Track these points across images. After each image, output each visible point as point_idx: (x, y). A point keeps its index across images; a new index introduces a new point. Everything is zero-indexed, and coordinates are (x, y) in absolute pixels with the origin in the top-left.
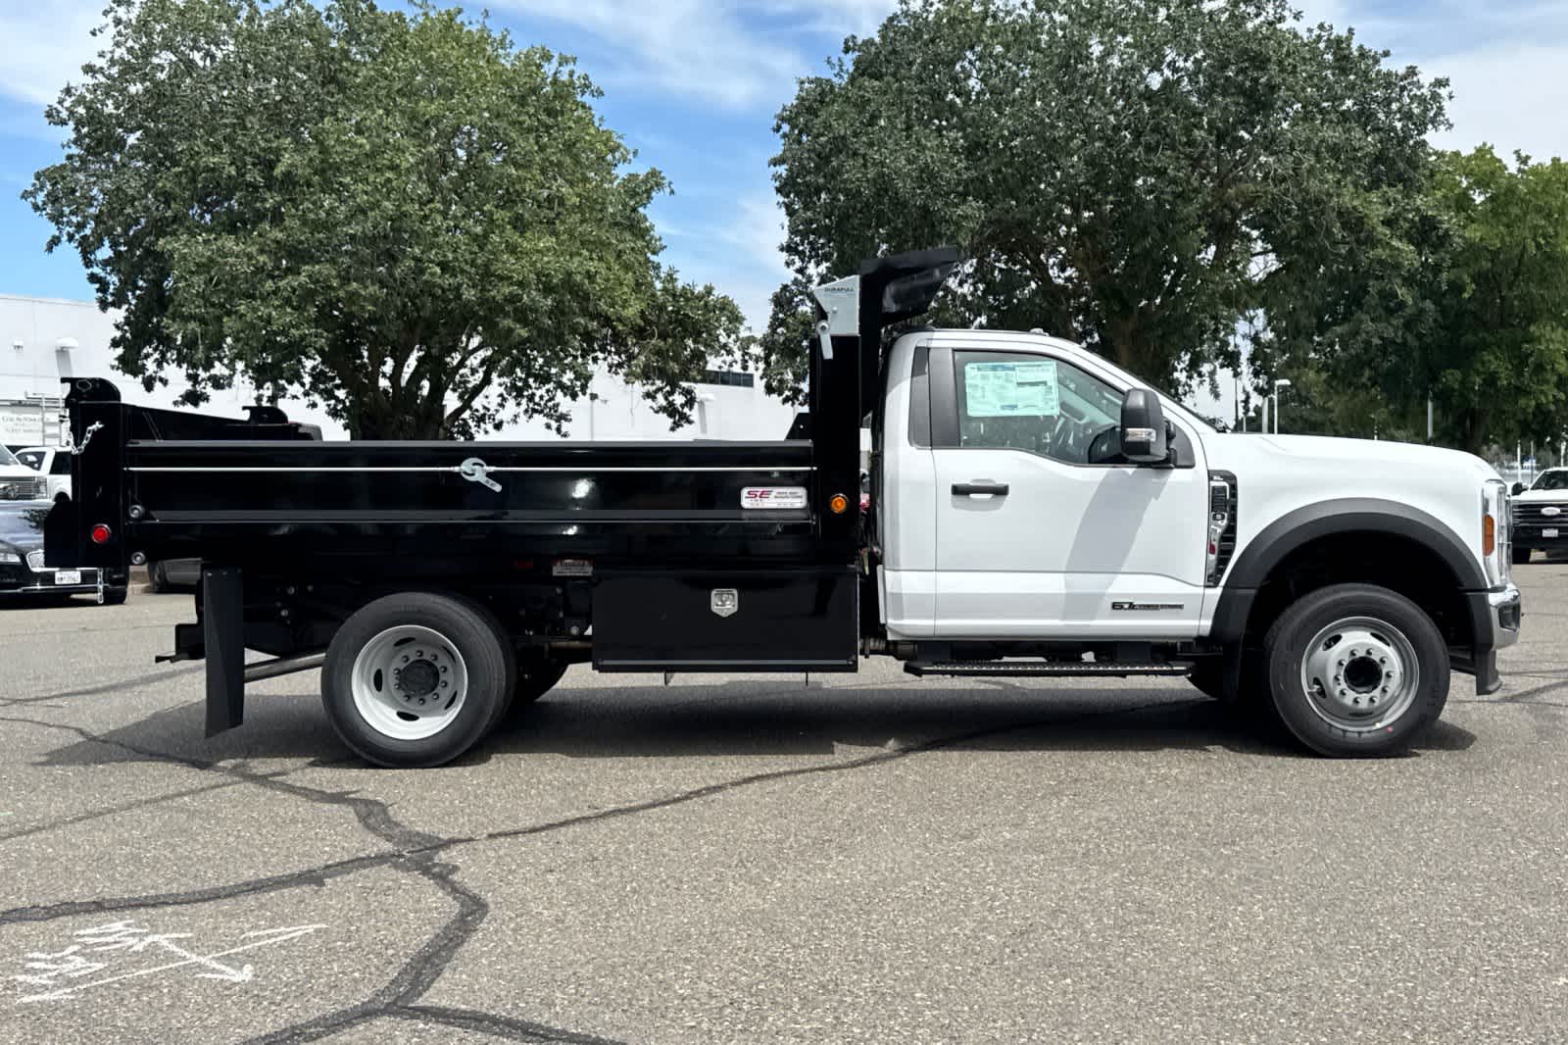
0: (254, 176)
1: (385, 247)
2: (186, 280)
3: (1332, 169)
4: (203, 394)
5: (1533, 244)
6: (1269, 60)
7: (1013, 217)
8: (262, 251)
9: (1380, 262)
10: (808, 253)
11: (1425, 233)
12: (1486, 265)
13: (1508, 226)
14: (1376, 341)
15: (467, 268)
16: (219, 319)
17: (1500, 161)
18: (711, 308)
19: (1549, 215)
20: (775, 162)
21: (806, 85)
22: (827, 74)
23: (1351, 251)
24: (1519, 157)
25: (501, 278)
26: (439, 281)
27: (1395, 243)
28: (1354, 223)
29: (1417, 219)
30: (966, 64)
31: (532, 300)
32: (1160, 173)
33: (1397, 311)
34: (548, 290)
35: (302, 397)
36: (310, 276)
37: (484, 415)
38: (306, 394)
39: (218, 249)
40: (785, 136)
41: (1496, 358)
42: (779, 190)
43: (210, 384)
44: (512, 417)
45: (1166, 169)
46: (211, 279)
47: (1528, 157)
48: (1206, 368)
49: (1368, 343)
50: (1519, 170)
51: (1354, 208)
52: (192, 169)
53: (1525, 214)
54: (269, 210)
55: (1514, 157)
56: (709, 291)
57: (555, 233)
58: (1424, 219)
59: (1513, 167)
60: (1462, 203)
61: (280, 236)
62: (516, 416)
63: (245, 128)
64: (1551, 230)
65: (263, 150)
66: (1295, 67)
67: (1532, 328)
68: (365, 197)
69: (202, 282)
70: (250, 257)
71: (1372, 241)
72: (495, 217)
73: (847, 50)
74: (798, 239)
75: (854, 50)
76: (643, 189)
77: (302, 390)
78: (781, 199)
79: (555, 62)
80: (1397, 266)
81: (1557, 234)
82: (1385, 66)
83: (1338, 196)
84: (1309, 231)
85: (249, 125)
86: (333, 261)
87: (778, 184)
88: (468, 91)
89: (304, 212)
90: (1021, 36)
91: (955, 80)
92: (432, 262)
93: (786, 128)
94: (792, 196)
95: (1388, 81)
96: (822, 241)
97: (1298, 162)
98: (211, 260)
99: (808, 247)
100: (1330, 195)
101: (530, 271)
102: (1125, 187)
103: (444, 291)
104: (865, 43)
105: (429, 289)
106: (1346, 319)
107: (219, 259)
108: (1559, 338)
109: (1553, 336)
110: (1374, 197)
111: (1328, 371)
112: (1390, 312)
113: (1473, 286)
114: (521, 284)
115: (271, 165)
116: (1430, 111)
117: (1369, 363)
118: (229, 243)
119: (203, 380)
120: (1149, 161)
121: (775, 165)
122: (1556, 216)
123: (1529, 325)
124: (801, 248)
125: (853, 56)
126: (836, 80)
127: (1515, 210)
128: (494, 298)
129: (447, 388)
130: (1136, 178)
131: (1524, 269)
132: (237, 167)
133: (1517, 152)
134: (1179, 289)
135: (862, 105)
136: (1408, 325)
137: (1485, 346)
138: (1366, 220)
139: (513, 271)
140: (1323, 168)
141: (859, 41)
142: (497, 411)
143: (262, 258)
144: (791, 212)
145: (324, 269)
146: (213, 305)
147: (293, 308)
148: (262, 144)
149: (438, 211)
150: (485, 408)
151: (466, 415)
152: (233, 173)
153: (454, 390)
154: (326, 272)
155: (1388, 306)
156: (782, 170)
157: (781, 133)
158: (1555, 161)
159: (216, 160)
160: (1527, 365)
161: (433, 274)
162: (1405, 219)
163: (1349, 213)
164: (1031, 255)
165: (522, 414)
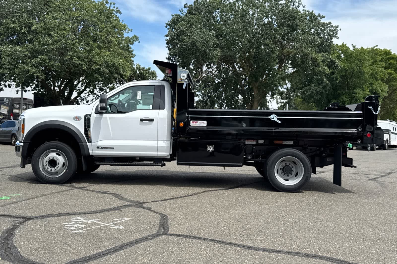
0: (25, 30)
1: (62, 52)
2: (5, 58)
3: (310, 47)
4: (2, 89)
5: (356, 69)
6: (296, 18)
7: (229, 54)
8: (27, 51)
9: (320, 71)
10: (173, 60)
11: (331, 65)
12: (344, 73)
13: (350, 64)
14: (315, 92)
15: (85, 59)
16: (14, 69)
17: (348, 47)
18: (150, 73)
19: (361, 61)
20: (167, 36)
21: (175, 16)
22: (180, 13)
23: (313, 68)
24: (353, 46)
25: (95, 63)
26: (77, 62)
27: (324, 67)
28: (315, 61)
29: (330, 61)
30: (217, 13)
31: (103, 70)
32: (267, 45)
33: (321, 84)
34: (107, 67)
35: (31, 91)
36: (41, 59)
37: (84, 98)
38: (32, 90)
39: (15, 50)
40: (168, 29)
41: (346, 97)
42: (167, 43)
43: (4, 86)
44: (91, 99)
45: (269, 44)
46: (12, 58)
47: (355, 46)
48: (275, 96)
49: (312, 92)
50: (353, 49)
51: (315, 57)
52: (7, 27)
53: (355, 61)
54: (29, 39)
55: (352, 46)
56: (149, 69)
57: (109, 51)
58: (332, 61)
59: (351, 48)
60: (339, 57)
61: (32, 47)
62: (92, 99)
63: (22, 17)
64: (361, 65)
65: (28, 23)
66: (303, 20)
67: (355, 90)
68: (57, 38)
69: (9, 59)
70: (23, 52)
71: (318, 66)
72: (93, 45)
73: (185, 7)
74: (171, 56)
75: (187, 7)
76: (131, 41)
77: (31, 89)
78: (167, 45)
79: (109, 5)
80: (324, 73)
81: (362, 66)
82: (322, 21)
83: (311, 54)
84: (303, 62)
85: (23, 16)
86: (47, 55)
87: (167, 42)
88: (86, 10)
89: (39, 41)
90: (231, 7)
91: (214, 17)
92: (75, 56)
93: (169, 27)
94: (170, 45)
95: (324, 25)
96: (177, 57)
97: (302, 44)
98: (12, 52)
99: (174, 59)
100: (310, 54)
101: (103, 62)
102: (258, 48)
103: (78, 65)
104: (190, 6)
105: (74, 65)
106: (308, 85)
107: (15, 52)
108: (362, 93)
109: (360, 92)
110: (320, 55)
111: (303, 98)
112: (320, 84)
113: (340, 79)
114: (100, 65)
115: (30, 27)
116: (334, 33)
117: (313, 97)
118: (17, 48)
119: (2, 85)
120: (265, 42)
121: (166, 37)
122: (362, 62)
123: (354, 89)
124: (171, 59)
125: (187, 9)
126: (182, 15)
127: (352, 60)
128: (93, 69)
129: (74, 91)
130: (261, 46)
131: (354, 75)
132: (20, 27)
133: (352, 45)
134: (271, 75)
135: (188, 22)
136: (324, 88)
137: (343, 94)
138: (318, 60)
139: (98, 61)
140: (308, 47)
141: (188, 5)
142: (87, 98)
143: (27, 53)
144: (170, 49)
145: (44, 57)
146: (12, 65)
147: (35, 67)
148: (28, 21)
149: (77, 42)
150: (84, 97)
151: (78, 98)
152: (19, 29)
153: (76, 91)
154: (45, 58)
155: (319, 83)
156: (168, 38)
157: (167, 28)
158: (362, 48)
159: (14, 25)
160: (353, 100)
161: (75, 60)
162: (327, 61)
163: (313, 58)
164: (232, 64)
165: (94, 99)
